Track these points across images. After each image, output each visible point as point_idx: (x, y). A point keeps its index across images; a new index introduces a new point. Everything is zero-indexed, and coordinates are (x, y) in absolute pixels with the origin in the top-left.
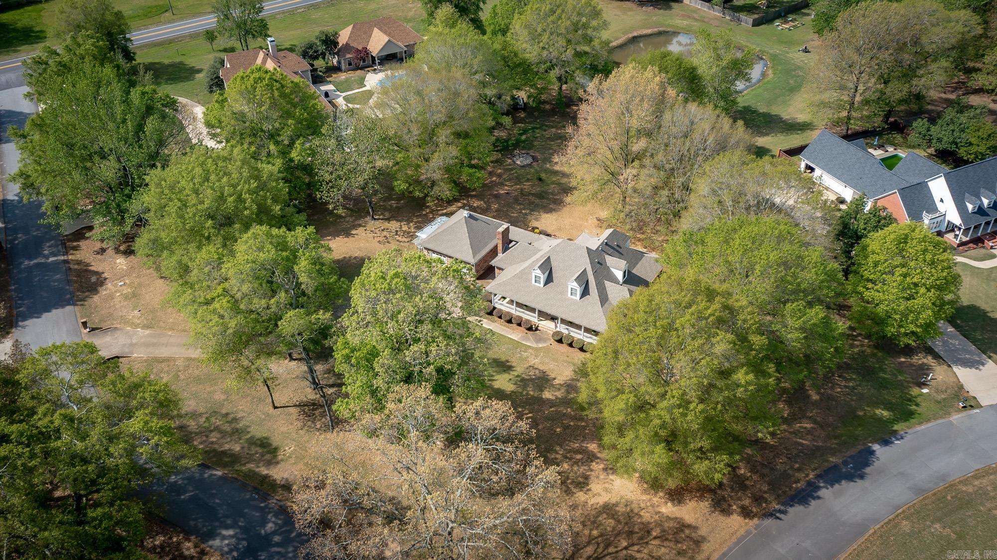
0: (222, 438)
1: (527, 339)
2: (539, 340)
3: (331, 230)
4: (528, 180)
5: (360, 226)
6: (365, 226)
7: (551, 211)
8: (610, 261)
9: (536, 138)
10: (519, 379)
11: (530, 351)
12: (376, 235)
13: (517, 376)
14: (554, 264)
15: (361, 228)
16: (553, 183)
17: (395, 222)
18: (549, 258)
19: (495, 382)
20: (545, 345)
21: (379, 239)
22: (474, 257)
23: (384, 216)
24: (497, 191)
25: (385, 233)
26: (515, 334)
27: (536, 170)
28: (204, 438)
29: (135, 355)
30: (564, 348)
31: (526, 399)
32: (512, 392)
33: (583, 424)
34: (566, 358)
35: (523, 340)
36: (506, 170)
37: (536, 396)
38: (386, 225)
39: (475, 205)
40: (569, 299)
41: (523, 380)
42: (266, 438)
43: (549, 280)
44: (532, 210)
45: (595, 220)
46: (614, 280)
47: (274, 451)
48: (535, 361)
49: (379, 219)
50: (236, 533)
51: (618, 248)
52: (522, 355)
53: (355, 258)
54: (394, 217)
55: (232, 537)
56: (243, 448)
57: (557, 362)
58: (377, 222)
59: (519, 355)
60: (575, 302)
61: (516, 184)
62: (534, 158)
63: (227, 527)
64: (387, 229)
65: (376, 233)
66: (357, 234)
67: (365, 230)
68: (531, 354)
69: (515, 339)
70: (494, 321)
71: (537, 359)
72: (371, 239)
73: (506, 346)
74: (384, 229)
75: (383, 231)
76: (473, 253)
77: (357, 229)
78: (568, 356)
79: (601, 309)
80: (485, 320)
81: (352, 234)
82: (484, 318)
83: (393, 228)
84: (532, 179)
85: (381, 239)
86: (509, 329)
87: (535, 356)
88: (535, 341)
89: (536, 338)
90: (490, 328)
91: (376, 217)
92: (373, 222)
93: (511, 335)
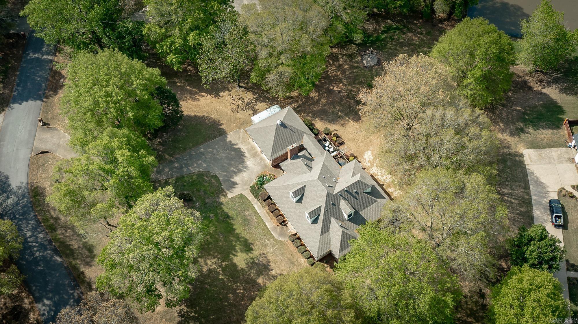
0: (73, 235)
1: (275, 229)
2: (282, 234)
5: (228, 89)
6: (230, 91)
8: (343, 203)
9: (393, 39)
10: (251, 261)
11: (272, 240)
12: (233, 102)
13: (252, 258)
14: (306, 192)
15: (227, 92)
17: (251, 93)
18: (305, 186)
19: (236, 257)
20: (284, 240)
23: (247, 85)
24: (333, 87)
25: (239, 102)
26: (270, 223)
28: (64, 232)
29: (57, 154)
30: (292, 247)
31: (248, 278)
32: (242, 269)
34: (289, 256)
35: (272, 230)
36: (353, 67)
37: (254, 278)
38: (244, 94)
40: (305, 220)
41: (254, 262)
42: (93, 246)
43: (300, 201)
44: (346, 115)
46: (339, 217)
47: (93, 256)
49: (242, 87)
50: (50, 305)
51: (356, 195)
52: (265, 242)
53: (210, 119)
54: (253, 89)
55: (47, 305)
56: (79, 247)
57: (283, 256)
58: (241, 90)
59: (263, 241)
60: (307, 224)
61: (350, 85)
62: (378, 61)
63: (48, 299)
64: (243, 99)
65: (234, 100)
66: (222, 97)
67: (230, 95)
68: (271, 244)
69: (269, 227)
70: (264, 207)
71: (271, 250)
72: (228, 104)
73: (260, 231)
74: (241, 98)
75: (239, 99)
76: (272, 153)
77: (224, 92)
78: (292, 255)
79: (319, 237)
80: (259, 203)
81: (220, 96)
82: (260, 202)
83: (247, 100)
84: (364, 83)
85: (234, 107)
86: (269, 218)
87: (273, 246)
88: (279, 234)
89: (281, 232)
90: (259, 212)
91: (242, 85)
92: (238, 88)
93: (268, 222)
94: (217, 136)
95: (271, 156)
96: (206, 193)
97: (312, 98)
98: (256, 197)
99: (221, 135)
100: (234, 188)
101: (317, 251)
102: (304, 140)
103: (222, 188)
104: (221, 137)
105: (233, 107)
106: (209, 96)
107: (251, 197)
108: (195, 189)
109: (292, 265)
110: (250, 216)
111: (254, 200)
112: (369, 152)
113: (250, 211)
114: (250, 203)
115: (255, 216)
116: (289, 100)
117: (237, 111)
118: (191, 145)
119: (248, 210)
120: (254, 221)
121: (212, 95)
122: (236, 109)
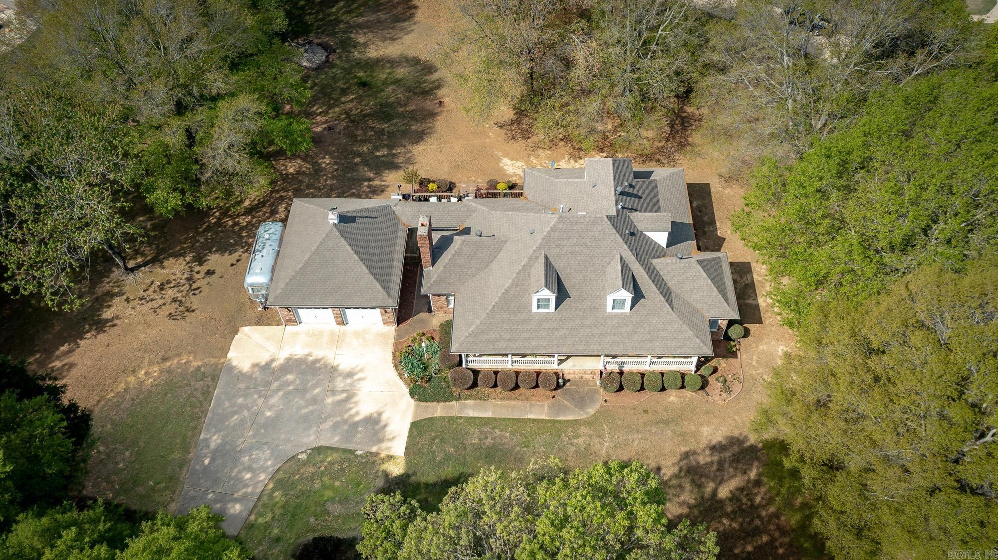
1: (560, 409)
2: (582, 401)
3: (57, 328)
4: (344, 92)
5: (111, 295)
6: (121, 294)
7: (419, 137)
8: (640, 219)
11: (583, 430)
12: (155, 304)
15: (116, 300)
16: (386, 83)
17: (172, 260)
20: (598, 406)
21: (166, 311)
22: (388, 292)
23: (143, 254)
25: (170, 293)
26: (536, 408)
27: (343, 68)
30: (629, 398)
33: (765, 539)
34: (646, 418)
35: (558, 414)
38: (160, 273)
39: (291, 170)
40: (611, 317)
43: (562, 294)
45: (495, 127)
46: (660, 253)
48: (605, 447)
49: (138, 267)
51: (630, 190)
52: (577, 446)
54: (163, 251)
57: (638, 431)
58: (140, 275)
60: (623, 318)
61: (330, 107)
62: (325, 47)
64: (169, 282)
65: (152, 300)
66: (117, 317)
67: (128, 300)
68: (590, 436)
69: (544, 417)
70: (486, 398)
71: (606, 445)
72: (151, 317)
73: (540, 440)
74: (162, 284)
75: (162, 289)
76: (383, 288)
77: (109, 306)
78: (646, 412)
79: (674, 315)
80: (469, 402)
81: (107, 321)
82: (466, 399)
83: (179, 275)
84: (349, 88)
85: (172, 308)
86: (520, 403)
87: (599, 436)
88: (576, 406)
89: (574, 399)
90: (489, 414)
91: (131, 264)
92: (131, 277)
93: (531, 413)
94: (208, 387)
95: (389, 295)
96: (344, 501)
97: (299, 173)
98: (445, 397)
99: (215, 378)
100: (385, 426)
101: (698, 341)
102: (404, 219)
103: (361, 456)
104: (221, 382)
105: (167, 313)
106: (82, 343)
107: (439, 410)
108: (312, 520)
109: (672, 426)
110: (486, 438)
111: (452, 407)
112: (506, 161)
113: (475, 431)
114: (452, 420)
115: (493, 428)
116: (264, 209)
117: (188, 310)
118: (176, 455)
119: (467, 433)
120: (506, 437)
121: (88, 335)
122: (181, 309)
